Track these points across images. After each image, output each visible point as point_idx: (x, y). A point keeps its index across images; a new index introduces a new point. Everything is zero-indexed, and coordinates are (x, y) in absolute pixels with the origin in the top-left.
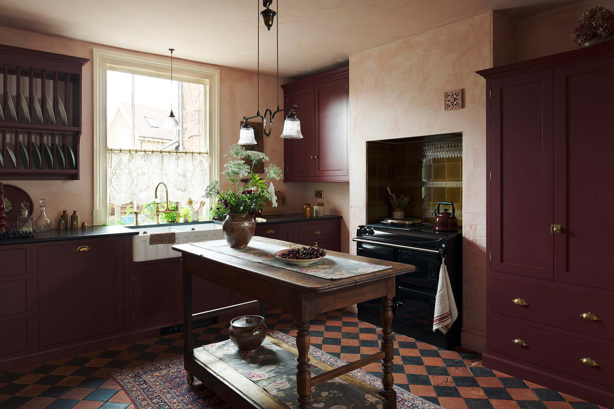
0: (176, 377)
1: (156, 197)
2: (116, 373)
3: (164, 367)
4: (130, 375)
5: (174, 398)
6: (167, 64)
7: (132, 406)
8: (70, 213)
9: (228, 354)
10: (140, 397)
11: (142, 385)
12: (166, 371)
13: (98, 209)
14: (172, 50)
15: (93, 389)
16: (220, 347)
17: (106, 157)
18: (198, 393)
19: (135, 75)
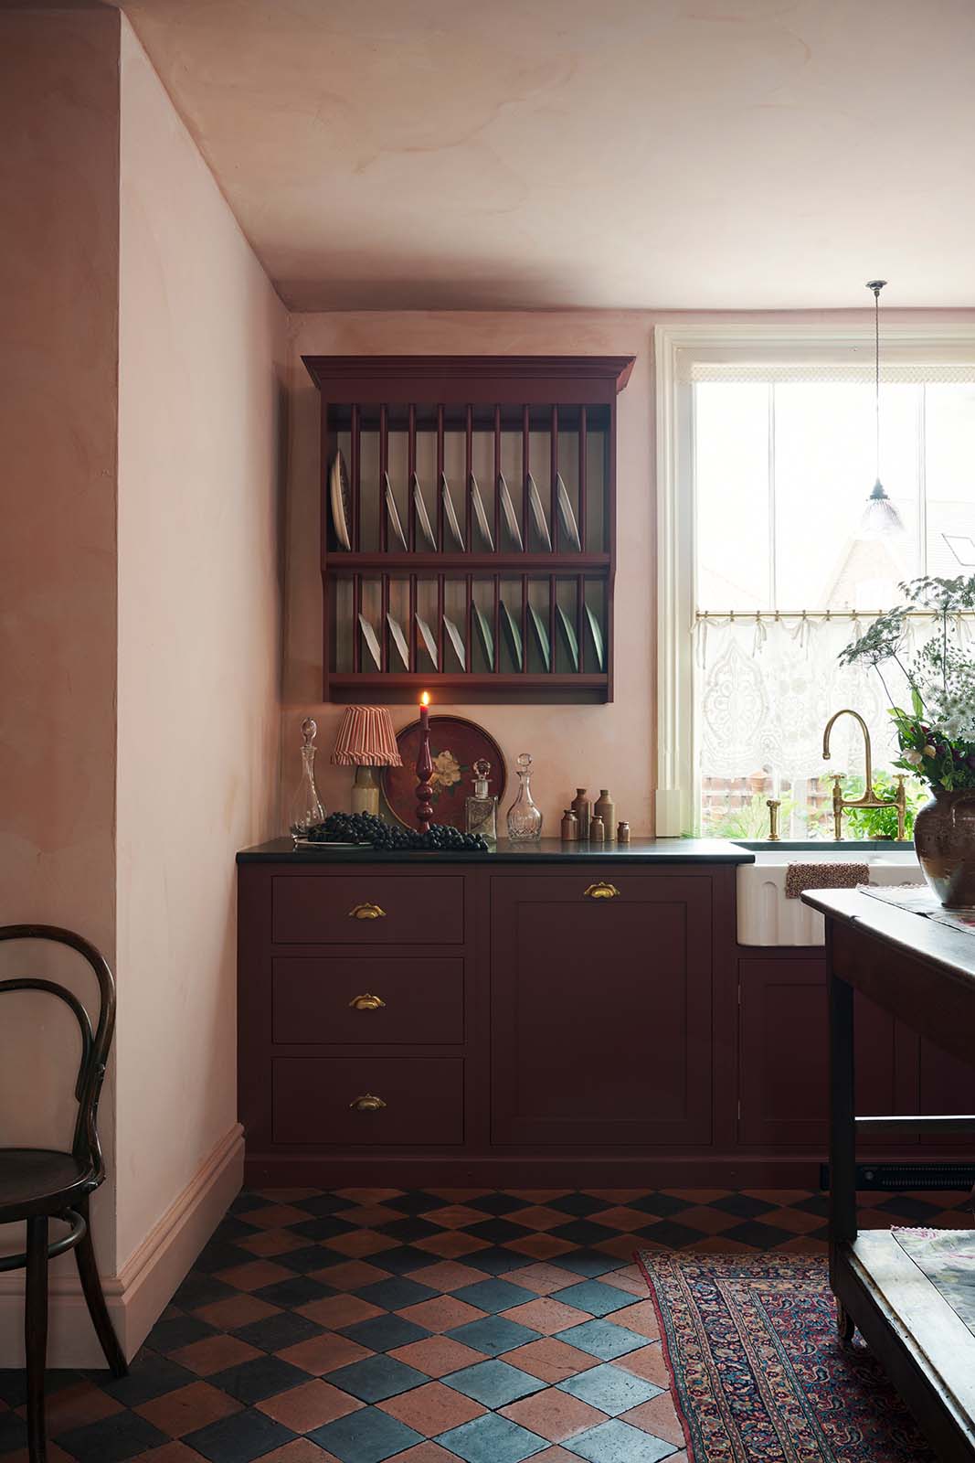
0: (812, 1310)
1: (826, 754)
2: (655, 1255)
3: (790, 1273)
4: (687, 1270)
5: (779, 1362)
6: (862, 332)
7: (659, 1347)
8: (592, 797)
9: (962, 1267)
10: (688, 1331)
11: (706, 1301)
12: (790, 1286)
13: (669, 787)
14: (877, 286)
15: (579, 1279)
16: (945, 1243)
17: (692, 635)
18: (854, 1370)
19: (779, 386)
